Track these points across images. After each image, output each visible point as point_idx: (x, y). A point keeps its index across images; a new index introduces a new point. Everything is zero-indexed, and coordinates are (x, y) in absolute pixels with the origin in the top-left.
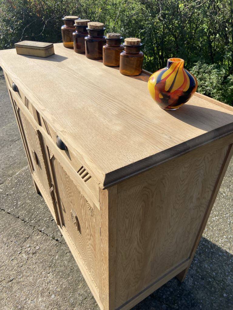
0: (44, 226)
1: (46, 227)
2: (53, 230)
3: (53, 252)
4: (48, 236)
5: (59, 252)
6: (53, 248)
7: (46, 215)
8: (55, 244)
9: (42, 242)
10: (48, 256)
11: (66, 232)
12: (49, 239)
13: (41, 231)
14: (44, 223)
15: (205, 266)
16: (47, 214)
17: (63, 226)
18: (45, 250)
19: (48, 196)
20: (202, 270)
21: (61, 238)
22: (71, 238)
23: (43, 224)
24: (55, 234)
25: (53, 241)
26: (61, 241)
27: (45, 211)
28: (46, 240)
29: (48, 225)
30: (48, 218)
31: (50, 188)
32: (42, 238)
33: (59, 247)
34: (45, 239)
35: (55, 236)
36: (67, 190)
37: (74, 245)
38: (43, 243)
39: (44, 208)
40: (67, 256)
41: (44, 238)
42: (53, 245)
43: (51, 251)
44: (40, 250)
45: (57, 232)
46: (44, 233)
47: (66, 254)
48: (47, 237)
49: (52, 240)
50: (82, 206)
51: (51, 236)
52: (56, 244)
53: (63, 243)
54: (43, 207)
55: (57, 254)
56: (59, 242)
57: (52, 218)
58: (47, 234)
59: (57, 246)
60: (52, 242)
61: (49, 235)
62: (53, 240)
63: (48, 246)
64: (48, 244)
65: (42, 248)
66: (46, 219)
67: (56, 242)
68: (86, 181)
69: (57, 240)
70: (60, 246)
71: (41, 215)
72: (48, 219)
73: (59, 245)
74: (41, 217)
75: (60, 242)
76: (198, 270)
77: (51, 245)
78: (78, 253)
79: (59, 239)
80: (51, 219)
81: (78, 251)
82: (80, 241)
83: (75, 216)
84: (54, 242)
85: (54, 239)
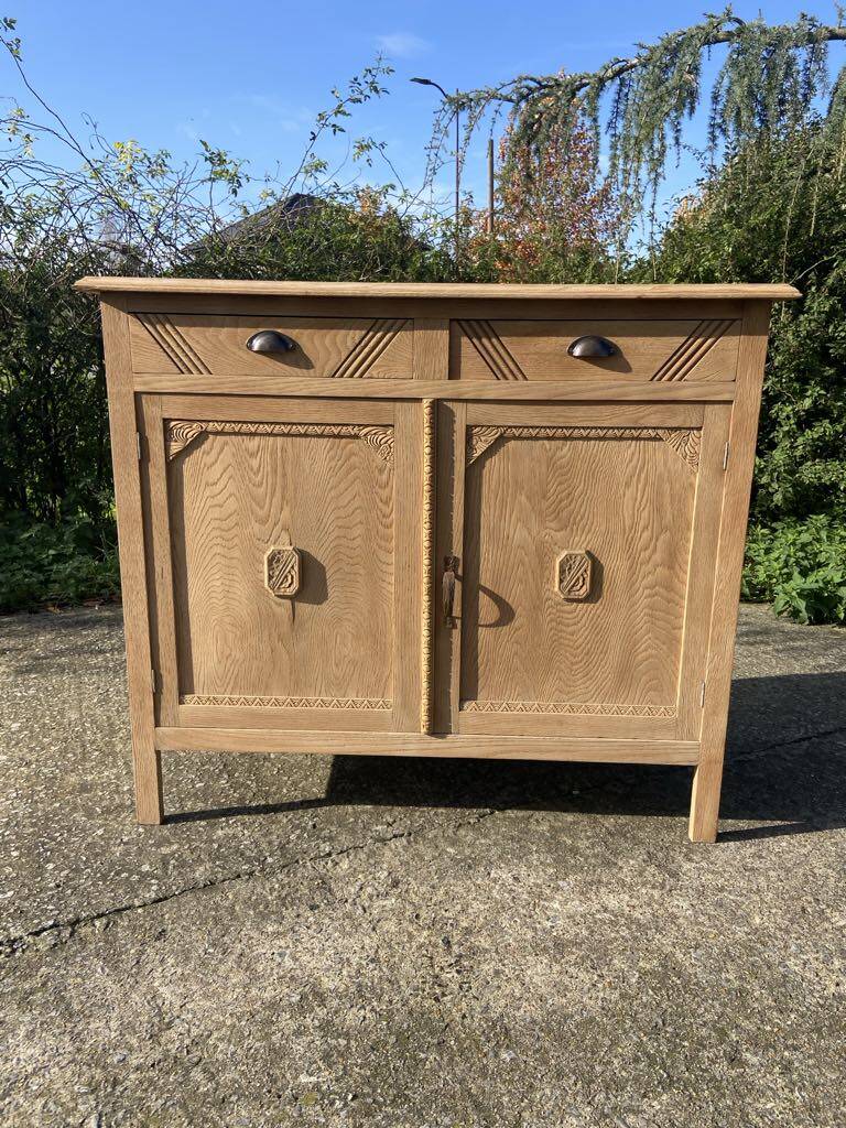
4: (362, 847)
12: (378, 847)
25: (391, 844)
49: (385, 844)
56: (406, 834)
58: (355, 847)
60: (393, 846)
67: (403, 839)
85: (386, 840)
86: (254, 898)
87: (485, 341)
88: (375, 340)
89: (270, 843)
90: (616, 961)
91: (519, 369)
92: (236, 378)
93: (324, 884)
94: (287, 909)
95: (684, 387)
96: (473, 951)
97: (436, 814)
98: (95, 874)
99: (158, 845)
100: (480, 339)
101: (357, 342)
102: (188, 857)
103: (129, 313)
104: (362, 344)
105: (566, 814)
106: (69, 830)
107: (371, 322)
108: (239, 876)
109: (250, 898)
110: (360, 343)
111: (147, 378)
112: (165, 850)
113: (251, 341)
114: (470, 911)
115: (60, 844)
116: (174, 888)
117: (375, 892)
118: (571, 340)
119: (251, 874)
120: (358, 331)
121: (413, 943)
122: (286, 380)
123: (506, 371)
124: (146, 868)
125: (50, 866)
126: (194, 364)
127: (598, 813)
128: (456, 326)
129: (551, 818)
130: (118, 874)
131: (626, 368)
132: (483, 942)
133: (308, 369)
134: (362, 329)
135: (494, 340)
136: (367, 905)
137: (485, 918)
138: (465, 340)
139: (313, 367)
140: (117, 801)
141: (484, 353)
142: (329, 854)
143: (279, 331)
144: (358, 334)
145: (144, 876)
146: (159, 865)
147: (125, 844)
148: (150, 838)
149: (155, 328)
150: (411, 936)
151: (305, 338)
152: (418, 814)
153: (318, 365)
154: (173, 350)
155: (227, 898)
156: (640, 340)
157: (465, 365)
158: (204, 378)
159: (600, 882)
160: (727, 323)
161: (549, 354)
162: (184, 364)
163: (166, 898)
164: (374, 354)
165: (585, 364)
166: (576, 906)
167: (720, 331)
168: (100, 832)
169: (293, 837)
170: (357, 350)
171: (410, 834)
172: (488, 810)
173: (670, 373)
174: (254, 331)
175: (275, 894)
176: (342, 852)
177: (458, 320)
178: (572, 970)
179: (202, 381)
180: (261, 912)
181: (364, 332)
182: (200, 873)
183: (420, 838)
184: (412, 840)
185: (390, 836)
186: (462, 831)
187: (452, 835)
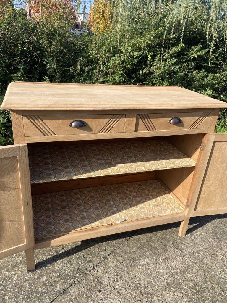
0: (88, 264)
1: (90, 263)
3: (121, 259)
4: (102, 262)
5: (122, 255)
6: (117, 259)
9: (107, 267)
12: (106, 261)
14: (85, 264)
18: (116, 265)
24: (102, 256)
25: (109, 259)
28: (106, 264)
32: (102, 268)
35: (104, 256)
41: (103, 266)
42: (113, 258)
44: (116, 269)
51: (103, 259)
58: (100, 263)
63: (112, 263)
64: (110, 263)
67: (111, 256)
69: (109, 255)
77: (112, 260)
79: (109, 253)
85: (107, 257)
86: (81, 293)
87: (146, 120)
88: (113, 121)
89: (74, 268)
90: (183, 287)
91: (155, 128)
92: (65, 136)
93: (98, 280)
94: (92, 294)
95: (196, 130)
96: (150, 294)
97: (115, 243)
98: (25, 297)
99: (39, 278)
100: (144, 119)
101: (107, 122)
102: (52, 281)
103: (23, 115)
104: (109, 123)
105: (148, 234)
106: (5, 279)
107: (112, 116)
108: (71, 285)
109: (79, 293)
110: (108, 122)
111: (31, 138)
112: (43, 280)
113: (71, 124)
114: (142, 279)
115: (5, 286)
116: (54, 296)
117: (113, 280)
118: (170, 119)
119: (75, 283)
120: (108, 119)
121: (133, 297)
122: (83, 135)
123: (151, 128)
124: (40, 290)
125: (7, 298)
126: (49, 132)
127: (155, 232)
128: (138, 116)
129: (145, 237)
130: (32, 295)
131: (183, 126)
132: (150, 290)
133: (91, 131)
134: (109, 118)
135: (149, 120)
136: (113, 285)
137: (147, 281)
138: (140, 120)
139: (92, 131)
140: (15, 261)
141: (145, 123)
142: (94, 268)
143: (81, 120)
144: (107, 120)
145: (42, 293)
146: (44, 287)
147: (28, 280)
148: (35, 276)
149: (34, 121)
150: (131, 294)
151: (90, 122)
152: (111, 244)
153: (93, 130)
154: (41, 128)
155: (72, 295)
156: (187, 118)
157: (140, 127)
158: (53, 137)
159: (167, 258)
160: (209, 112)
161: (163, 123)
162: (45, 132)
163: (53, 300)
164: (112, 126)
165: (173, 125)
166: (166, 270)
167: (207, 115)
168: (16, 277)
169: (80, 263)
170: (107, 125)
171: (112, 253)
172: (128, 238)
173: (194, 126)
174: (72, 121)
175: (86, 289)
176: (97, 266)
177: (139, 114)
178: (175, 293)
179: (52, 137)
180: (85, 298)
181: (110, 119)
182: (59, 286)
183: (116, 254)
184: (114, 255)
185: (107, 255)
186: (125, 248)
187: (123, 250)
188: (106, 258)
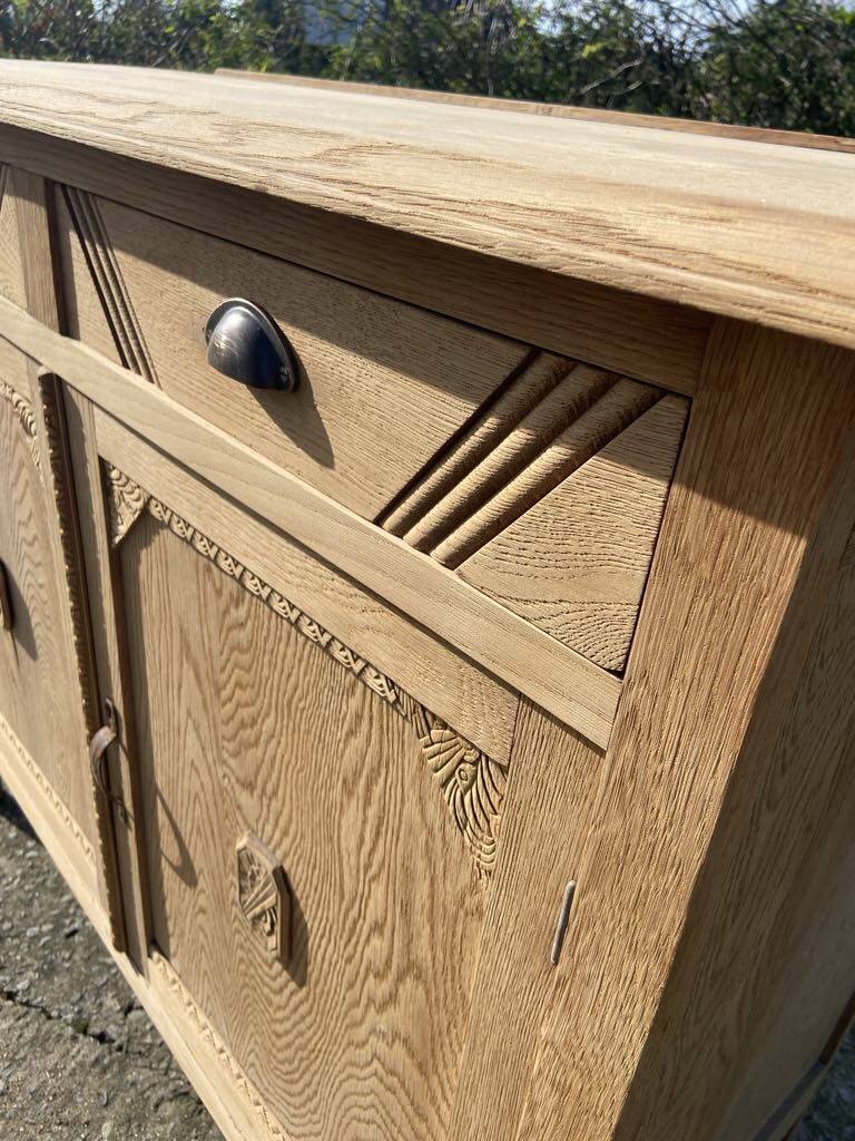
0: (28, 967)
1: (39, 970)
2: (79, 984)
3: (83, 1106)
4: (49, 1018)
5: (117, 1104)
6: (82, 1085)
7: (36, 909)
8: (93, 1058)
9: (22, 1054)
10: (56, 1128)
11: (174, 982)
12: (60, 1035)
13: (11, 996)
14: (30, 953)
15: (839, 1095)
16: (41, 906)
17: (156, 955)
18: (36, 1096)
19: (56, 798)
20: (833, 1114)
21: (120, 1026)
22: (203, 1019)
23: (22, 960)
24: (88, 1005)
25: (77, 1046)
26: (124, 1038)
27: (29, 891)
28: (40, 1043)
29: (51, 962)
30: (50, 926)
31: (90, 738)
32: (17, 1034)
33: (114, 1077)
34: (35, 1038)
35: (90, 1015)
36: (229, 707)
37: (228, 1052)
38: (24, 1059)
39: (23, 876)
40: (163, 1121)
41: (29, 1034)
42: (81, 1064)
43: (70, 1097)
44: (12, 1101)
45: (98, 996)
46: (27, 1004)
47: (157, 1106)
48: (48, 1025)
49: (74, 1038)
50: (348, 791)
51: (70, 1017)
52: (97, 1061)
53: (135, 1047)
54: (19, 872)
55: (105, 1113)
56: (116, 1044)
57: (67, 922)
58: (44, 1011)
59: (104, 1070)
60: (75, 1050)
61: (54, 1014)
62: (81, 1037)
63: (54, 1071)
64: (52, 1060)
65: (21, 1085)
66: (36, 929)
67: (99, 1049)
68: (453, 562)
69: (102, 1038)
70: (123, 1070)
71: (10, 914)
72: (46, 928)
73: (112, 1062)
74: (10, 919)
75: (120, 1048)
76: (815, 1117)
77: (73, 1064)
78: (256, 1096)
79: (112, 1030)
80: (64, 926)
81: (250, 1085)
82: (280, 1028)
83: (268, 866)
84: (87, 1049)
85: (85, 1032)
87: (100, 252)
100: (94, 246)
123: (134, 349)
138: (75, 241)
141: (102, 283)
165: (246, 390)
183: (115, 1068)
184: (106, 1061)
185: (96, 1030)
186: (168, 1109)
187: (154, 1100)
188: (82, 1028)
